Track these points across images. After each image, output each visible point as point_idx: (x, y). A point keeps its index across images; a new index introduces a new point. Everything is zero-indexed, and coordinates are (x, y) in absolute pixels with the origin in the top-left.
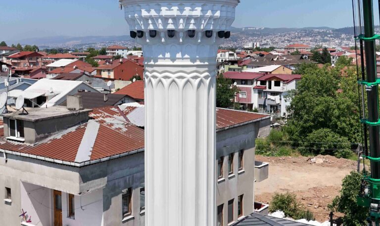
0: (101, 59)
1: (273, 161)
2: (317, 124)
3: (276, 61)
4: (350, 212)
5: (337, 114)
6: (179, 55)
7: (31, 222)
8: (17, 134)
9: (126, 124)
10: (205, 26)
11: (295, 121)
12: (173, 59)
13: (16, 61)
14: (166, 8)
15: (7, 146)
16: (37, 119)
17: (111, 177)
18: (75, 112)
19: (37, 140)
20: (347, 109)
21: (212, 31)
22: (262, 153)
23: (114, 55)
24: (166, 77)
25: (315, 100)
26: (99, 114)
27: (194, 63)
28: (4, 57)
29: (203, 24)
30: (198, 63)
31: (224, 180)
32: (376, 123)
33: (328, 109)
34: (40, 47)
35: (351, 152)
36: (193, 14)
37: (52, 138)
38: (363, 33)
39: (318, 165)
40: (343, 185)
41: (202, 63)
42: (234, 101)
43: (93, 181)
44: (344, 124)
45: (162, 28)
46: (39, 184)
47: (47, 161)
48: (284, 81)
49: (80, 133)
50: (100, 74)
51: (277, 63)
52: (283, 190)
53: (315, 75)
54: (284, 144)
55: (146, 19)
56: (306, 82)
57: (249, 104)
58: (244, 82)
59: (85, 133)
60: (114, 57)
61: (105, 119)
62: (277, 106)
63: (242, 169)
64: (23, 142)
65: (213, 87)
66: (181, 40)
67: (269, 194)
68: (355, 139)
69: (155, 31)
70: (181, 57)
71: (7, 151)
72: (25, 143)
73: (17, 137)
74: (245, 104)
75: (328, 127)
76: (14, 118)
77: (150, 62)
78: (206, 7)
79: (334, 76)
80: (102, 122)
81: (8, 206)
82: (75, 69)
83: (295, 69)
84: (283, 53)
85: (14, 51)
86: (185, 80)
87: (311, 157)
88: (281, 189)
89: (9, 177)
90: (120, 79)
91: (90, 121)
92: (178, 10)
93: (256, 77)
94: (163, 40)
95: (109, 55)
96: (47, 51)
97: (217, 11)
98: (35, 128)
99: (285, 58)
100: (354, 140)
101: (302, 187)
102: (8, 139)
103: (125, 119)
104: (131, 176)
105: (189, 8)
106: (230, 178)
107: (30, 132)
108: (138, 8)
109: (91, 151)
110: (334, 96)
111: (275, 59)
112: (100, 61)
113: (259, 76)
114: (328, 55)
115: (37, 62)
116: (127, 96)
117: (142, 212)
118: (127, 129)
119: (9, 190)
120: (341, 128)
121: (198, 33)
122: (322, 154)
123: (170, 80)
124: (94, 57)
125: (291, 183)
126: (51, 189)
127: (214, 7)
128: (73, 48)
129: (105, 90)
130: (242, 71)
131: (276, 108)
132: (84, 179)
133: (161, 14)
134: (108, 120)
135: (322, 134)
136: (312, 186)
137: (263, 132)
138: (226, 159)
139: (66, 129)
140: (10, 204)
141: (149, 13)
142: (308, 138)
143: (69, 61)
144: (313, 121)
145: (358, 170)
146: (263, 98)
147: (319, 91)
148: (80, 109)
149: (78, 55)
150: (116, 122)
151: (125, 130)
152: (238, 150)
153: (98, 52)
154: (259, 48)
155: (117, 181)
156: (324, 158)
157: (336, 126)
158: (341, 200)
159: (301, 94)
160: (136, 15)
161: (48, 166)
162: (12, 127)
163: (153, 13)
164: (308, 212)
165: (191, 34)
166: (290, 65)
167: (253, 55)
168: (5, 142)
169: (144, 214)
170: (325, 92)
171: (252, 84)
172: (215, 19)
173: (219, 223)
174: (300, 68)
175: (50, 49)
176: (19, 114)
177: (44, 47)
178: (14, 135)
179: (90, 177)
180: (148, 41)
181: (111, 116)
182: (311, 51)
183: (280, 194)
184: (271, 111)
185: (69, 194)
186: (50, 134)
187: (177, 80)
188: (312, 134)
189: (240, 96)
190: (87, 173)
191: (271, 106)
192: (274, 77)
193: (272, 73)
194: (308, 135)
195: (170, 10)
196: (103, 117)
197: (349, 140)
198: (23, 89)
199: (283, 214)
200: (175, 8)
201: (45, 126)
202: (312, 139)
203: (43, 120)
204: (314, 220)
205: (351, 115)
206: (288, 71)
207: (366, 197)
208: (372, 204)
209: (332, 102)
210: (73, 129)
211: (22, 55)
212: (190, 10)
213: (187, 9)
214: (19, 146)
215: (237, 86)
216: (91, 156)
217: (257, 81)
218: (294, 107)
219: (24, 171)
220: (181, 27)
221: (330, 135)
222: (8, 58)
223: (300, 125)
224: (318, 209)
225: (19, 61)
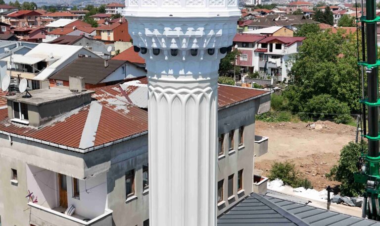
0: (100, 18)
1: (273, 127)
2: (317, 90)
3: (277, 21)
4: (347, 182)
5: (338, 80)
6: (182, 72)
7: (37, 202)
8: (22, 116)
9: (128, 104)
10: (207, 44)
11: (295, 87)
12: (176, 76)
13: (14, 20)
14: (169, 29)
15: (12, 129)
16: (41, 102)
17: (114, 160)
18: (78, 94)
19: (41, 123)
20: (348, 75)
21: (214, 49)
22: (262, 118)
23: (113, 13)
24: (169, 93)
25: (316, 66)
26: (101, 94)
27: (196, 79)
28: (2, 16)
29: (206, 43)
30: (201, 79)
31: (225, 157)
32: (375, 104)
33: (329, 74)
34: (38, 3)
35: (350, 117)
36: (196, 34)
37: (55, 120)
38: (365, 15)
39: (318, 131)
40: (341, 155)
41: (205, 79)
42: (235, 64)
43: (97, 166)
44: (344, 90)
45: (166, 47)
46: (44, 167)
47: (51, 146)
48: (285, 44)
49: (84, 115)
50: (100, 35)
51: (279, 23)
52: (283, 157)
53: (316, 40)
54: (284, 109)
55: (150, 38)
56: (307, 47)
57: (249, 67)
58: (245, 45)
59: (88, 116)
60: (113, 15)
61: (108, 100)
62: (278, 70)
63: (242, 145)
64: (28, 125)
65: (214, 100)
66: (184, 59)
67: (269, 161)
68: (355, 104)
69: (159, 49)
70: (184, 74)
71: (12, 135)
72: (29, 126)
73: (21, 119)
74: (246, 67)
75: (328, 93)
76: (18, 101)
77: (154, 76)
78: (208, 27)
79: (335, 41)
80: (104, 103)
81: (15, 186)
82: (74, 30)
83: (296, 29)
84: (286, 10)
85: (13, 9)
86: (188, 96)
87: (311, 123)
88: (280, 156)
89: (15, 159)
90: (120, 40)
91: (92, 102)
92: (181, 30)
93: (257, 39)
94: (166, 58)
95: (109, 13)
96: (45, 8)
97: (219, 30)
98: (39, 112)
99: (287, 18)
100: (354, 106)
101: (301, 154)
102: (12, 121)
103: (127, 100)
104: (134, 158)
105: (192, 29)
106: (230, 154)
107: (34, 116)
108: (141, 26)
109: (94, 136)
110: (335, 62)
111: (277, 19)
112: (99, 19)
113: (261, 38)
114: (330, 14)
115: (36, 21)
116: (127, 62)
117: (145, 191)
118: (129, 111)
119: (15, 172)
120: (341, 94)
121: (200, 51)
122: (322, 120)
123: (173, 95)
124: (94, 16)
125: (290, 150)
126: (56, 173)
127: (217, 26)
128: (71, 4)
129: (105, 55)
130: (243, 33)
131: (276, 71)
132: (89, 164)
133: (164, 34)
134: (111, 101)
135: (322, 100)
136: (311, 152)
137: (263, 108)
138: (226, 137)
139: (70, 111)
140: (16, 184)
141: (152, 32)
142: (308, 103)
143: (68, 21)
144: (314, 87)
145: (357, 141)
146: (264, 61)
147: (320, 57)
148: (82, 91)
149: (77, 13)
150: (118, 103)
151: (127, 111)
152: (238, 127)
153: (97, 10)
154: (261, 5)
155: (120, 164)
156: (323, 124)
157: (337, 92)
158: (338, 170)
159: (302, 60)
160: (140, 33)
161: (53, 150)
162: (16, 110)
163: (156, 33)
164: (306, 180)
165: (194, 52)
166: (292, 26)
167: (255, 13)
168: (9, 125)
169: (147, 193)
170: (326, 57)
171: (253, 46)
172: (218, 38)
173: (219, 198)
174: (302, 29)
175: (48, 6)
176: (23, 97)
177: (42, 3)
178: (19, 118)
179: (94, 162)
180: (151, 57)
181: (113, 96)
182: (314, 9)
183: (279, 162)
184: (272, 75)
185: (74, 178)
186: (53, 117)
187: (180, 96)
188: (312, 100)
189: (241, 59)
190: (91, 158)
191: (272, 69)
192: (275, 40)
193: (274, 35)
194: (307, 101)
195: (173, 30)
196: (105, 98)
197: (349, 105)
198: (24, 54)
199: (282, 182)
200: (178, 29)
201: (48, 110)
202: (312, 104)
203: (46, 104)
204: (312, 188)
205: (351, 80)
206: (289, 33)
207: (363, 174)
208: (369, 181)
209: (333, 68)
210: (76, 111)
211: (20, 15)
212: (193, 30)
213: (190, 29)
214: (24, 129)
215: (238, 48)
216: (95, 142)
217: (258, 43)
218: (295, 72)
219: (29, 154)
220: (184, 46)
221: (331, 101)
222: (6, 17)
223: (300, 90)
224: (316, 177)
225: (18, 20)
